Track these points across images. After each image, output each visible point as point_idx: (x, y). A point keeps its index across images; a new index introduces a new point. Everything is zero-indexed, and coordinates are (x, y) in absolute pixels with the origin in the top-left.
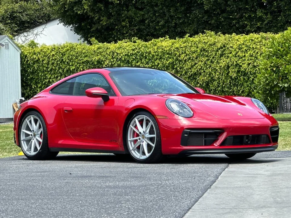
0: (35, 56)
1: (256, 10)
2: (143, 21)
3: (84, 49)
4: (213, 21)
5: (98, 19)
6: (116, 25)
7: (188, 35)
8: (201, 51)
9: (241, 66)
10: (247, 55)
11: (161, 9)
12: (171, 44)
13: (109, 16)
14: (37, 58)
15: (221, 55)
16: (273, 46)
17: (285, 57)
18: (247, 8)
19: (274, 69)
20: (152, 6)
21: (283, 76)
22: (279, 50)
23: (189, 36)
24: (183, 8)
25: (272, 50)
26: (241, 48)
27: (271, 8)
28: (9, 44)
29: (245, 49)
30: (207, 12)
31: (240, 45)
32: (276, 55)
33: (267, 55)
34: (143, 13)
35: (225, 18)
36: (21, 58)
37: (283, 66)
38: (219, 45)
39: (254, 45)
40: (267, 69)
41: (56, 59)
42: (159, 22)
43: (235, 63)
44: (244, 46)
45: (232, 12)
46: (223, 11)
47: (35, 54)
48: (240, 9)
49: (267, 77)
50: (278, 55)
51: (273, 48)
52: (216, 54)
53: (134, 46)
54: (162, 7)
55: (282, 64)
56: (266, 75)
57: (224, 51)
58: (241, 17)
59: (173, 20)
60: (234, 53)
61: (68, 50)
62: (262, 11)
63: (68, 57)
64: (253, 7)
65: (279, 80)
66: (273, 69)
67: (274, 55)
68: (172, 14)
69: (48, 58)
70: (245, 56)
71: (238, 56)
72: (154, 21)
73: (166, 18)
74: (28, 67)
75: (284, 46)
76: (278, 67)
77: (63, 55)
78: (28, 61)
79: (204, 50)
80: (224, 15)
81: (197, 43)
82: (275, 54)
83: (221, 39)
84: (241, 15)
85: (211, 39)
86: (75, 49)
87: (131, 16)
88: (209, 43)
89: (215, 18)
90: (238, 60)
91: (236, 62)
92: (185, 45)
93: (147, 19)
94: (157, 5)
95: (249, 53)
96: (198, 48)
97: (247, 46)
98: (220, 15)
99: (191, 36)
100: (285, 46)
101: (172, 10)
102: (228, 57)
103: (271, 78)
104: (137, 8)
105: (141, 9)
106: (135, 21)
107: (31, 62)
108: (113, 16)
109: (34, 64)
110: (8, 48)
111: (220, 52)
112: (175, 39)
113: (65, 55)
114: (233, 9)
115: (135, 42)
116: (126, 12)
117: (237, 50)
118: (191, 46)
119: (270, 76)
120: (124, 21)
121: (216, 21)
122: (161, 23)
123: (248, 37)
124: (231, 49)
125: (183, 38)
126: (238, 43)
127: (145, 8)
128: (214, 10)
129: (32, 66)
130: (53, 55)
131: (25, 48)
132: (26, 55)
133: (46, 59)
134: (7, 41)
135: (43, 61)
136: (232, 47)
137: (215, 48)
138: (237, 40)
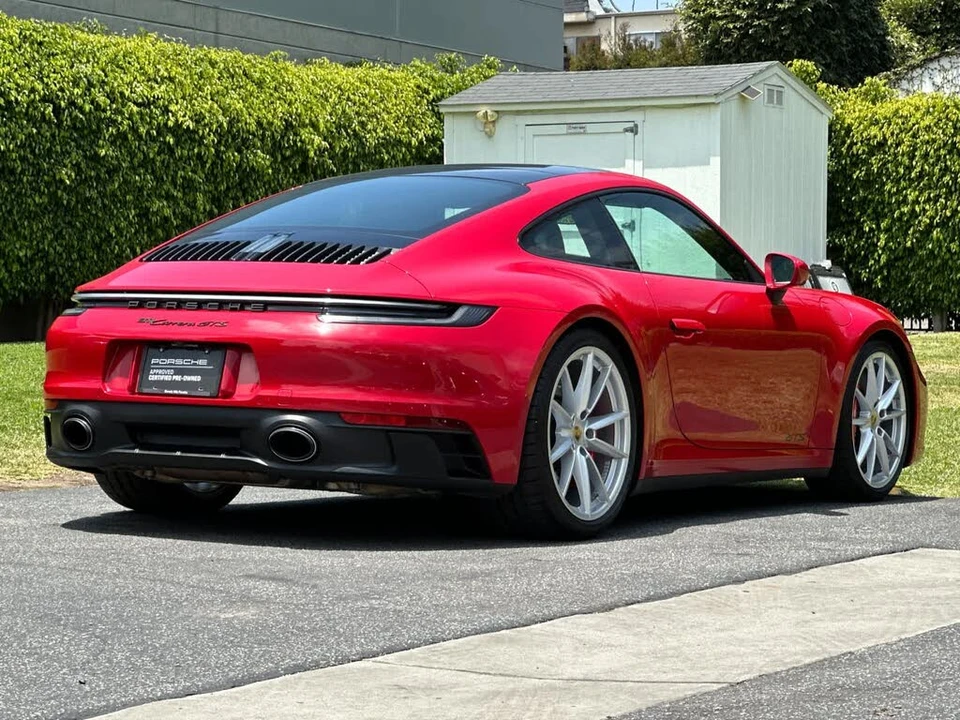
0: (874, 130)
14: (880, 137)
28: (786, 90)
36: (832, 135)
41: (934, 141)
47: (877, 122)
69: (913, 136)
74: (854, 165)
78: (853, 144)
107: (859, 149)
109: (871, 153)
110: (780, 102)
129: (865, 162)
130: (928, 128)
131: (853, 105)
132: (850, 126)
133: (907, 138)
134: (775, 81)
135: (898, 145)
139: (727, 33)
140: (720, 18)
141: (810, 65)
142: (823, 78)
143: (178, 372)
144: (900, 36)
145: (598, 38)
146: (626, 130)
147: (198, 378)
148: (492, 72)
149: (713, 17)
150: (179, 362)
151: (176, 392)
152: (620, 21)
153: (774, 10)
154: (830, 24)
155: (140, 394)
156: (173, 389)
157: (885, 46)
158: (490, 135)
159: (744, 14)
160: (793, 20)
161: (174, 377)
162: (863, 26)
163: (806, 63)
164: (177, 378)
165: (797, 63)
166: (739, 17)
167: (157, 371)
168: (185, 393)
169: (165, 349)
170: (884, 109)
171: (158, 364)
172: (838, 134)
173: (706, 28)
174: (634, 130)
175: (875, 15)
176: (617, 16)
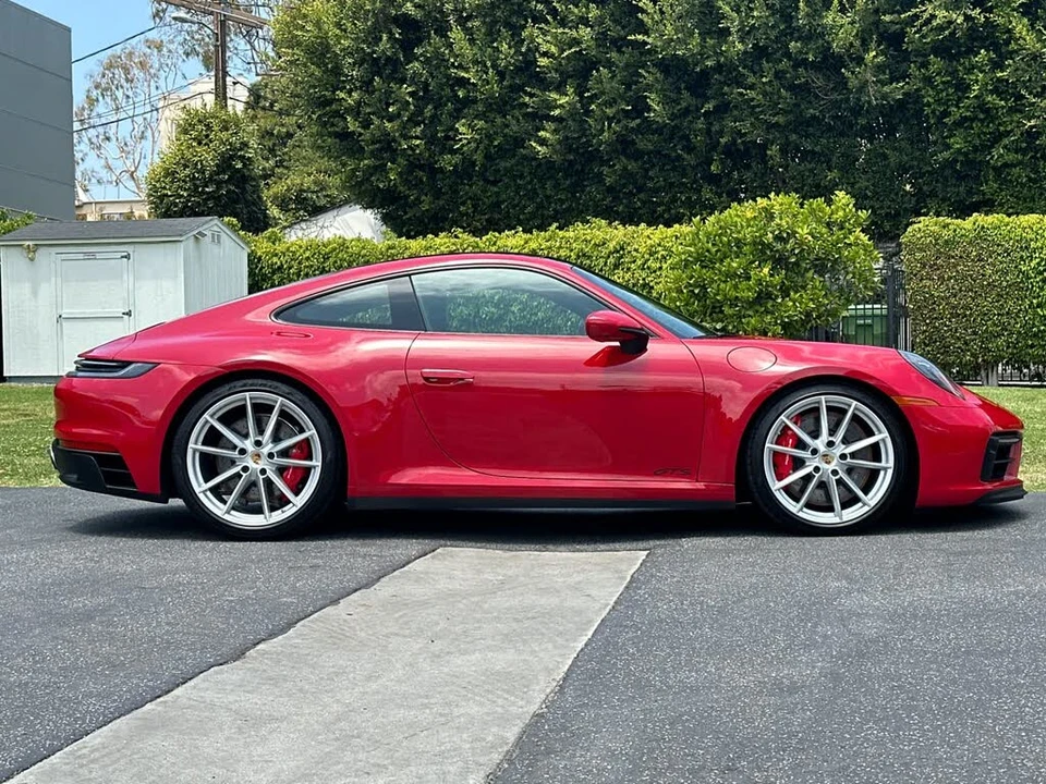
0: (275, 260)
1: (702, 187)
2: (497, 205)
3: (363, 248)
4: (621, 208)
5: (416, 199)
6: (451, 211)
7: (555, 225)
8: (578, 257)
9: (652, 287)
10: (664, 266)
11: (531, 182)
12: (522, 243)
13: (438, 194)
14: (279, 263)
15: (616, 266)
16: (696, 242)
17: (717, 265)
18: (683, 184)
19: (697, 291)
20: (514, 178)
21: (714, 307)
22: (708, 251)
23: (557, 228)
24: (568, 182)
25: (692, 249)
26: (656, 253)
27: (728, 183)
28: (222, 234)
29: (662, 255)
30: (610, 189)
31: (652, 246)
32: (702, 261)
33: (681, 261)
34: (496, 189)
35: (644, 203)
36: (250, 262)
37: (715, 286)
38: (611, 245)
39: (680, 247)
40: (680, 291)
41: (312, 266)
42: (525, 207)
43: (641, 282)
44: (660, 249)
45: (656, 191)
46: (640, 189)
47: (276, 255)
48: (672, 184)
49: (679, 307)
50: (704, 260)
51: (695, 245)
52: (606, 263)
53: (453, 244)
54: (532, 180)
55: (713, 281)
56: (678, 303)
57: (622, 257)
58: (674, 200)
59: (550, 203)
60: (639, 262)
61: (334, 249)
62: (711, 190)
63: (336, 262)
64: (695, 181)
65: (705, 315)
66: (692, 291)
67: (697, 260)
68: (548, 192)
69: (299, 263)
70: (661, 268)
71: (648, 268)
72: (517, 206)
73: (539, 200)
74: (265, 280)
75: (718, 242)
76: (704, 287)
77: (326, 258)
78: (262, 268)
79: (584, 255)
80: (642, 196)
81: (572, 241)
82: (700, 258)
83: (618, 233)
84: (674, 196)
85: (598, 233)
86: (348, 248)
87: (475, 195)
88: (593, 242)
89: (624, 201)
90: (648, 276)
91: (644, 279)
92: (548, 244)
93: (504, 201)
94: (521, 177)
95: (669, 262)
96: (572, 250)
97: (665, 249)
98: (634, 195)
99: (560, 228)
100: (721, 242)
101: (549, 185)
102: (629, 269)
103: (688, 310)
104: (487, 181)
105: (494, 183)
106: (484, 203)
107: (267, 271)
108: (444, 194)
109: (273, 273)
110: (219, 242)
111: (611, 260)
112: (531, 233)
113: (328, 258)
114: (658, 185)
115: (456, 237)
116: (467, 187)
117: (647, 256)
118: (560, 247)
119: (687, 305)
120: (463, 203)
121: (627, 206)
122: (529, 209)
123: (670, 231)
124: (634, 254)
125: (546, 231)
126: (649, 242)
127: (501, 181)
128: (624, 186)
129: (270, 278)
130: (308, 259)
131: (262, 244)
132: (260, 258)
133: (295, 264)
134: (215, 228)
135: (290, 268)
136: (636, 250)
137: (605, 252)
138: (648, 237)
139: (176, 205)
140: (171, 196)
141: (235, 221)
142: (242, 228)
144: (274, 212)
145: (85, 215)
146: (122, 257)
148: (31, 221)
149: (166, 195)
152: (99, 206)
153: (203, 192)
154: (236, 202)
157: (266, 216)
158: (32, 260)
159: (185, 194)
160: (214, 198)
162: (254, 204)
163: (232, 219)
165: (226, 219)
166: (182, 196)
170: (279, 248)
172: (253, 261)
173: (162, 202)
174: (128, 257)
175: (260, 198)
176: (96, 203)
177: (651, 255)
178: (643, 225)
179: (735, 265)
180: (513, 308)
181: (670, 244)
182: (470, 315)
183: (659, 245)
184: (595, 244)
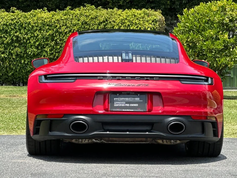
7: (69, 7)
8: (82, 24)
12: (51, 16)
23: (70, 9)
26: (124, 23)
29: (128, 24)
31: (122, 20)
39: (137, 21)
44: (126, 21)
53: (12, 16)
57: (106, 25)
79: (86, 23)
81: (78, 16)
83: (103, 13)
85: (92, 12)
88: (90, 17)
92: (66, 17)
96: (79, 20)
97: (129, 21)
99: (72, 9)
112: (56, 11)
115: (13, 12)
117: (119, 24)
118: (72, 19)
123: (131, 12)
125: (64, 10)
126: (120, 18)
136: (114, 22)
137: (97, 22)
138: (120, 15)
143: (127, 103)
147: (137, 105)
150: (127, 99)
151: (128, 110)
155: (111, 111)
156: (127, 109)
161: (126, 105)
164: (128, 105)
167: (117, 103)
168: (132, 110)
169: (120, 94)
171: (117, 100)
177: (122, 24)
178: (115, 9)
179: (212, 33)
180: (46, 49)
181: (132, 19)
182: (21, 52)
183: (126, 19)
184: (92, 18)
